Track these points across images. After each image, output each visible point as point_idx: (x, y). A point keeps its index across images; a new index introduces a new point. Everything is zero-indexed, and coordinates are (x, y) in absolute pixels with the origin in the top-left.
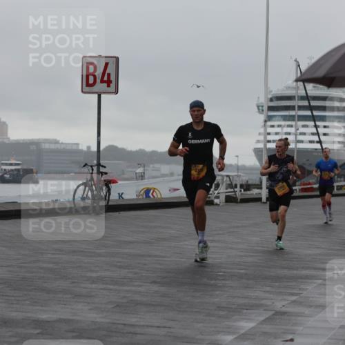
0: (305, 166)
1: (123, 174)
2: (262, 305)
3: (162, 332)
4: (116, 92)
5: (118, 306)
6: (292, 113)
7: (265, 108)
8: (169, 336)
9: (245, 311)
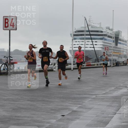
0: (88, 56)
1: (21, 60)
2: (68, 108)
3: (29, 119)
4: (16, 29)
5: (13, 109)
6: (83, 37)
7: (72, 35)
8: (32, 120)
9: (61, 111)
